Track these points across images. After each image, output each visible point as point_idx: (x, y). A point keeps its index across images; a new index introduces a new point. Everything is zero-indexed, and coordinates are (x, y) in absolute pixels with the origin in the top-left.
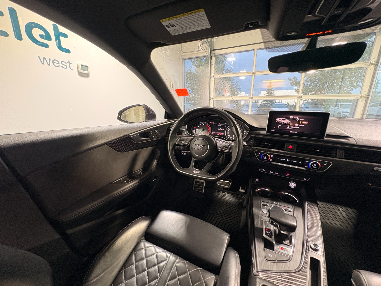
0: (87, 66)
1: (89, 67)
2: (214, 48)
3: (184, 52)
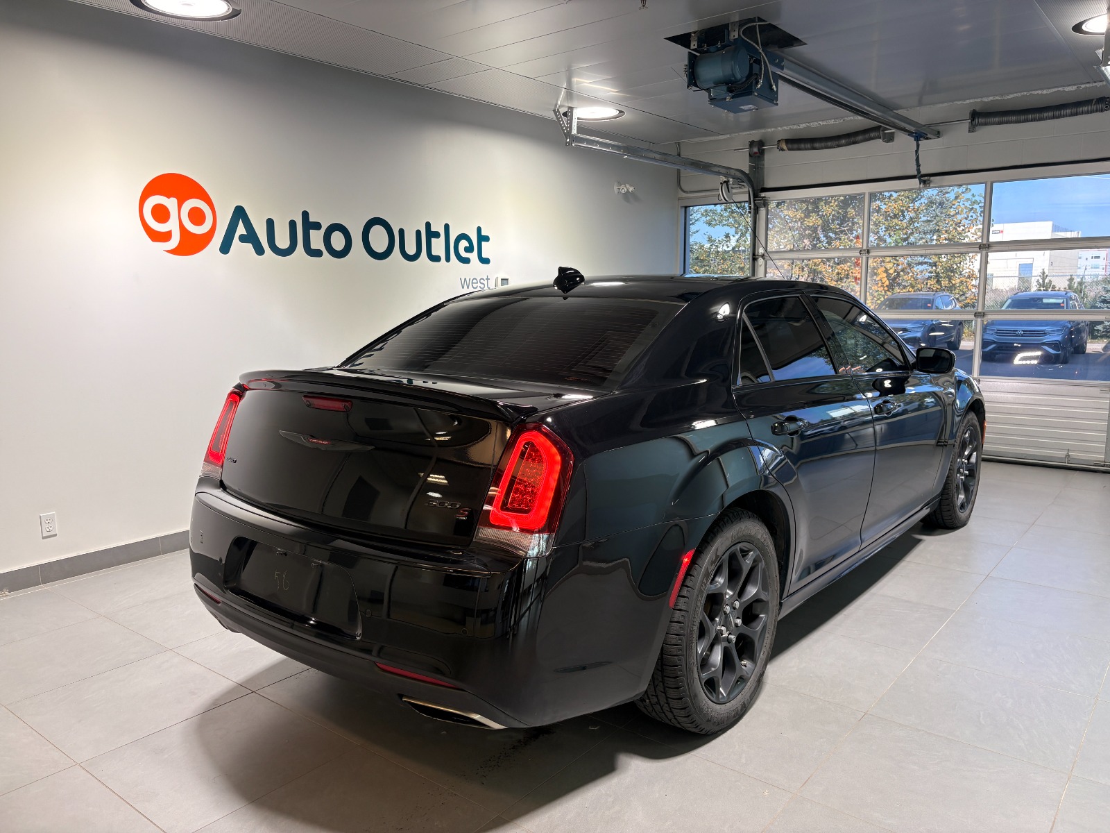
0: (507, 280)
1: (509, 281)
2: (763, 185)
3: (685, 189)
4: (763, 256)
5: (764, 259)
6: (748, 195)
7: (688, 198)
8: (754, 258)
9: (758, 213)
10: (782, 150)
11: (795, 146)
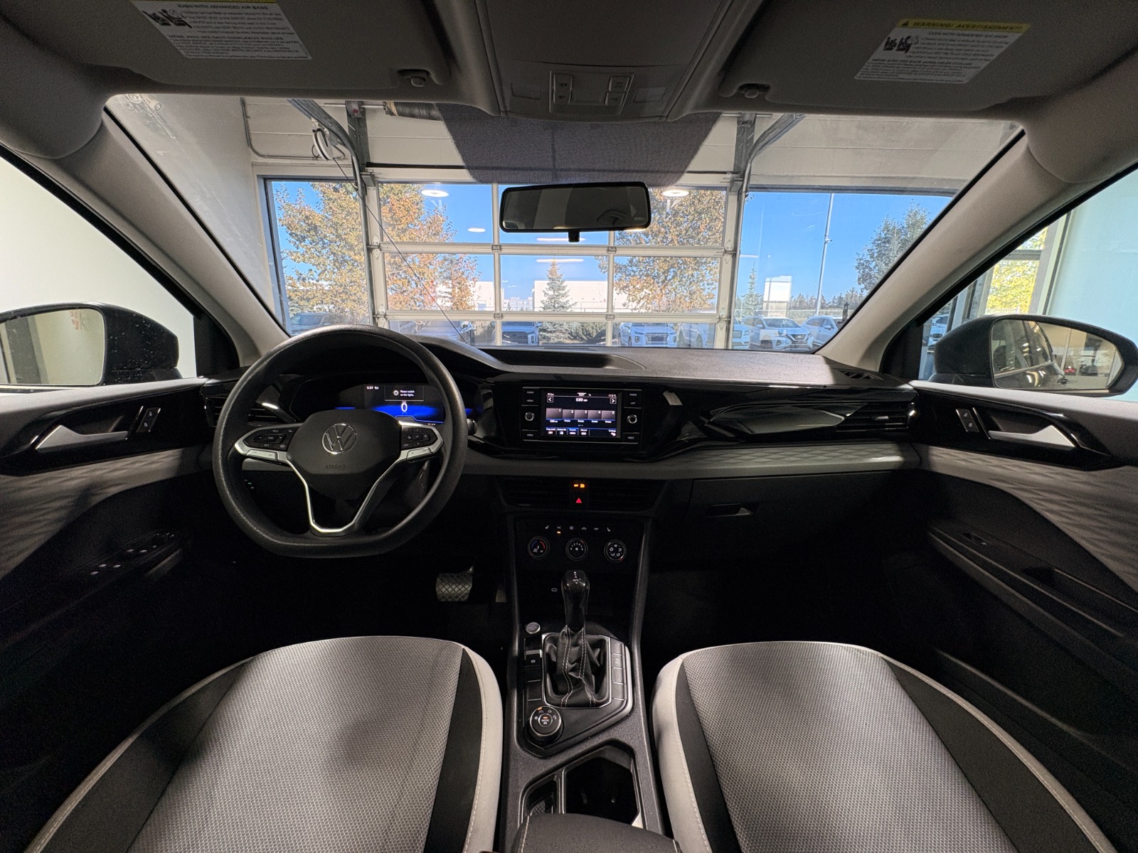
2: (369, 158)
3: (262, 153)
4: (379, 247)
5: (381, 250)
6: (352, 169)
7: (266, 165)
8: (370, 250)
9: (366, 194)
10: (392, 114)
11: (407, 110)
